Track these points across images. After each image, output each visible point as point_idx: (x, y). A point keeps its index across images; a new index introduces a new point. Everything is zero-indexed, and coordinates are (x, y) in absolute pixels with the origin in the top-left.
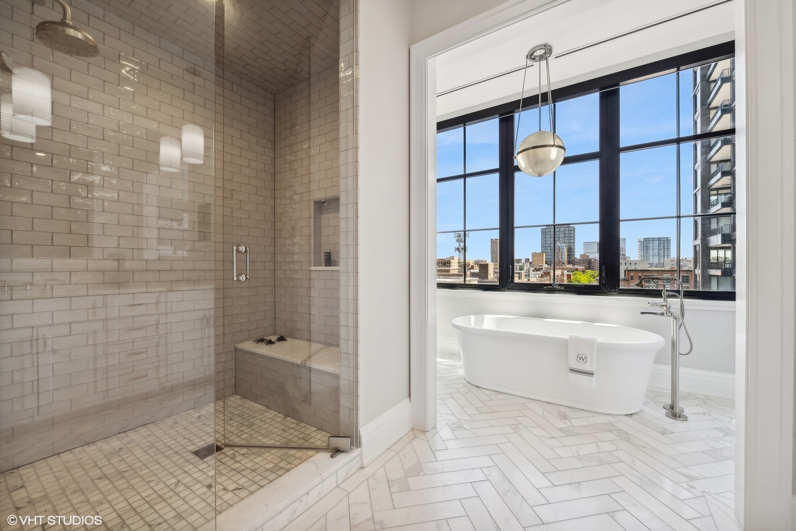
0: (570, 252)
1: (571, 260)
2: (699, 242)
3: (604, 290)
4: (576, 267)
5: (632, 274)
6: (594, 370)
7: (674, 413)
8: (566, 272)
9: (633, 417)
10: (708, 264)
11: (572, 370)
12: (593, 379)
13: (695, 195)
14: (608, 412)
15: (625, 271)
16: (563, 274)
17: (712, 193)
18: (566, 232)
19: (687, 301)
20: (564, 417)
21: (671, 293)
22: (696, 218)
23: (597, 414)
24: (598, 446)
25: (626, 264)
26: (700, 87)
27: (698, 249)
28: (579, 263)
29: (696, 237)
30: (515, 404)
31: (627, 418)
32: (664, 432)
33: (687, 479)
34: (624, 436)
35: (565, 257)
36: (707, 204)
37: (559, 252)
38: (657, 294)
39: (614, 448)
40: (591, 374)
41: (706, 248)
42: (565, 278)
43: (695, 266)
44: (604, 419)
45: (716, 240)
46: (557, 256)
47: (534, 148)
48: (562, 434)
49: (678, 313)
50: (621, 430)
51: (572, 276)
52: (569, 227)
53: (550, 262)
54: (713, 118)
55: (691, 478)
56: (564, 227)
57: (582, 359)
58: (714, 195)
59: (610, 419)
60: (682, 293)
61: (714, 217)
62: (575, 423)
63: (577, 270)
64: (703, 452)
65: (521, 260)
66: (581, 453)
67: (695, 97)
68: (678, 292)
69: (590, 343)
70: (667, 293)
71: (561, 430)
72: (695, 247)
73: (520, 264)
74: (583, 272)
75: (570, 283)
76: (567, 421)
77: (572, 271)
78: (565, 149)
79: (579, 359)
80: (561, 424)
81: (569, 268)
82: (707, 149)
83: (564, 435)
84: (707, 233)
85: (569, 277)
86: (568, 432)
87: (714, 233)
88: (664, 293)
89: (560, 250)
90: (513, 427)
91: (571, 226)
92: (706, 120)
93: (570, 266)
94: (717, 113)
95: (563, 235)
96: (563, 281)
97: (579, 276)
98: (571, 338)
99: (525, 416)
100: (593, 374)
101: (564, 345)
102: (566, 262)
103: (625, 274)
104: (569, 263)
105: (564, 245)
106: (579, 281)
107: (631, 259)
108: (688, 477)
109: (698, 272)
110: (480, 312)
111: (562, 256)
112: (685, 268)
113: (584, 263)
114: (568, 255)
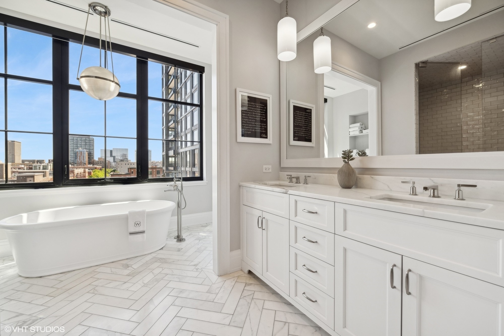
0: (91, 156)
1: (91, 161)
2: (164, 153)
3: (140, 180)
4: (95, 166)
5: (132, 170)
6: (145, 229)
7: (179, 239)
8: (87, 170)
9: (164, 249)
10: (168, 165)
11: (131, 234)
12: (145, 235)
13: (163, 129)
14: (151, 252)
15: (128, 168)
16: (85, 172)
17: (170, 129)
18: (87, 141)
19: (184, 183)
20: (127, 266)
21: (178, 179)
22: (164, 141)
23: (146, 256)
24: (153, 273)
25: (128, 164)
26: (165, 75)
27: (164, 157)
28: (97, 163)
29: (163, 151)
30: (85, 275)
31: (161, 251)
32: (179, 250)
33: (194, 267)
34: (163, 261)
35: (86, 159)
36: (167, 135)
37: (81, 155)
38: (171, 180)
39: (161, 269)
40: (143, 232)
41: (167, 157)
42: (87, 175)
43: (163, 166)
44: (150, 257)
45: (171, 153)
46: (80, 158)
47: (96, 77)
48: (130, 277)
49: (180, 188)
50: (161, 258)
51: (92, 173)
52: (89, 138)
53: (73, 163)
54: (170, 93)
55: (195, 265)
56: (86, 138)
57: (137, 224)
58: (170, 131)
59: (153, 255)
60: (182, 179)
61: (170, 142)
62: (135, 266)
63: (96, 168)
64: (195, 252)
65: (43, 161)
66: (145, 283)
67: (163, 79)
68: (180, 178)
69: (142, 213)
70: (176, 179)
71: (128, 275)
72: (163, 155)
73: (44, 164)
74: (101, 169)
75: (91, 178)
76: (130, 268)
77: (92, 170)
78: (120, 86)
79: (136, 225)
80: (127, 272)
81: (90, 167)
82: (168, 108)
83: (132, 277)
84: (168, 149)
85: (90, 173)
86: (132, 275)
87: (170, 149)
88: (175, 179)
89: (81, 154)
90: (92, 291)
91: (90, 137)
92: (167, 94)
93: (91, 166)
94: (171, 91)
95: (84, 143)
96: (85, 176)
97: (97, 173)
98: (130, 213)
99: (98, 279)
100: (144, 232)
101: (125, 218)
102: (87, 163)
103: (128, 171)
104: (89, 163)
105: (85, 150)
106: (97, 176)
107: (131, 161)
108: (194, 265)
109: (164, 168)
110: (32, 209)
111: (83, 158)
112: (158, 167)
113: (101, 163)
114: (89, 158)
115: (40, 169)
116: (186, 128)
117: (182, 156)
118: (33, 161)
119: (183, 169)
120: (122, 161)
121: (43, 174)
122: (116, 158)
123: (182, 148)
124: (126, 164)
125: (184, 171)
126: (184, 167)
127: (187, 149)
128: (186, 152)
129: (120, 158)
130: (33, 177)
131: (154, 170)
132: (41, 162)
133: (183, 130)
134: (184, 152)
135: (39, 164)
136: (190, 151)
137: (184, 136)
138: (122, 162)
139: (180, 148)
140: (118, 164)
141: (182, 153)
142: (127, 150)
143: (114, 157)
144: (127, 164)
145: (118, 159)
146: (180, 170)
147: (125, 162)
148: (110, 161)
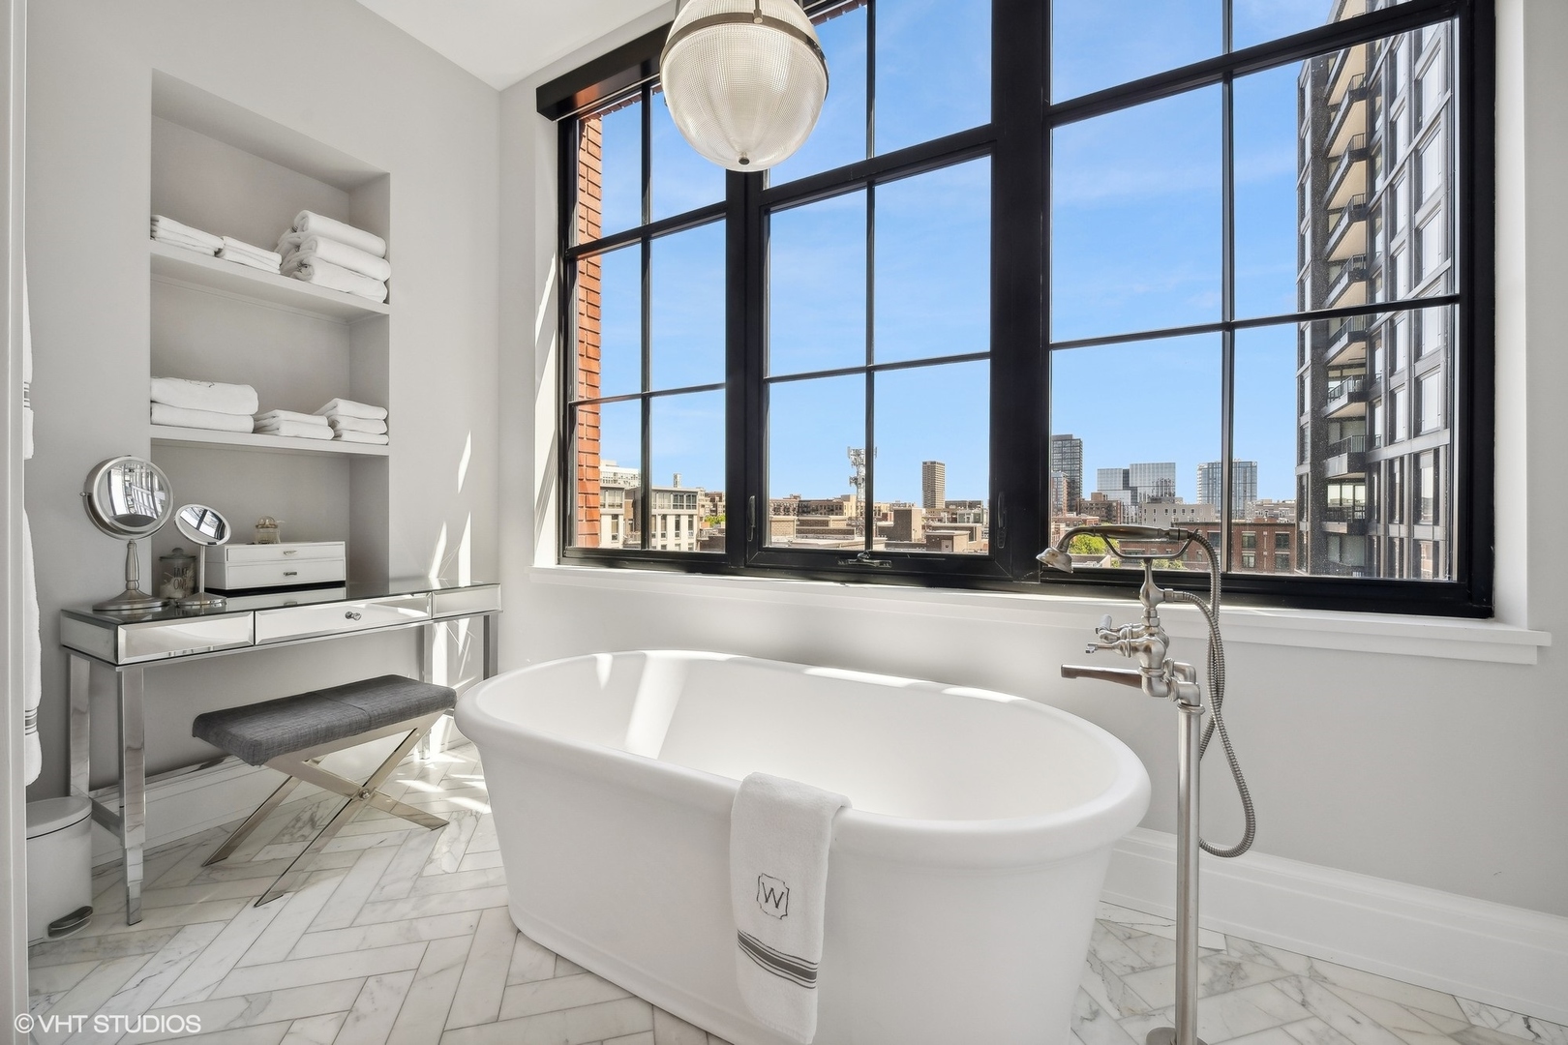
0: (1073, 488)
1: (1074, 503)
2: (1306, 468)
3: (1002, 573)
4: (1084, 516)
8: (1063, 527)
10: (1323, 513)
11: (744, 942)
13: (1301, 378)
17: (1332, 374)
18: (1066, 449)
25: (1175, 511)
26: (1310, 168)
27: (1304, 483)
28: (1088, 508)
29: (1301, 460)
35: (1064, 498)
36: (1321, 396)
37: (1054, 488)
40: (802, 974)
41: (1320, 481)
43: (1300, 517)
45: (1338, 465)
57: (772, 896)
58: (1335, 379)
61: (1335, 423)
63: (1085, 522)
65: (978, 503)
72: (1300, 478)
73: (977, 512)
77: (1076, 525)
79: (763, 899)
81: (1069, 520)
84: (1322, 451)
87: (1336, 451)
93: (1073, 515)
95: (1059, 456)
100: (813, 975)
102: (1064, 507)
104: (1071, 509)
105: (1063, 474)
109: (1305, 526)
111: (1057, 495)
112: (1282, 520)
113: (1098, 508)
114: (1069, 494)
115: (968, 522)
116: (1417, 352)
117: (1392, 475)
118: (962, 504)
119: (1397, 531)
120: (1155, 500)
121: (968, 532)
122: (1139, 491)
123: (1391, 438)
124: (1166, 510)
125: (1401, 540)
126: (1401, 521)
127: (1418, 444)
128: (1416, 457)
129: (1151, 492)
130: (951, 538)
131: (1265, 533)
132: (973, 505)
133: (1402, 362)
134: (1402, 459)
135: (968, 511)
136: (1436, 451)
137: (1406, 386)
138: (1155, 506)
139: (1380, 441)
140: (1143, 512)
141: (1391, 462)
142: (1171, 466)
143: (1134, 490)
144: (1171, 511)
145: (1145, 495)
146: (1381, 533)
147: (1164, 505)
148: (1123, 501)
